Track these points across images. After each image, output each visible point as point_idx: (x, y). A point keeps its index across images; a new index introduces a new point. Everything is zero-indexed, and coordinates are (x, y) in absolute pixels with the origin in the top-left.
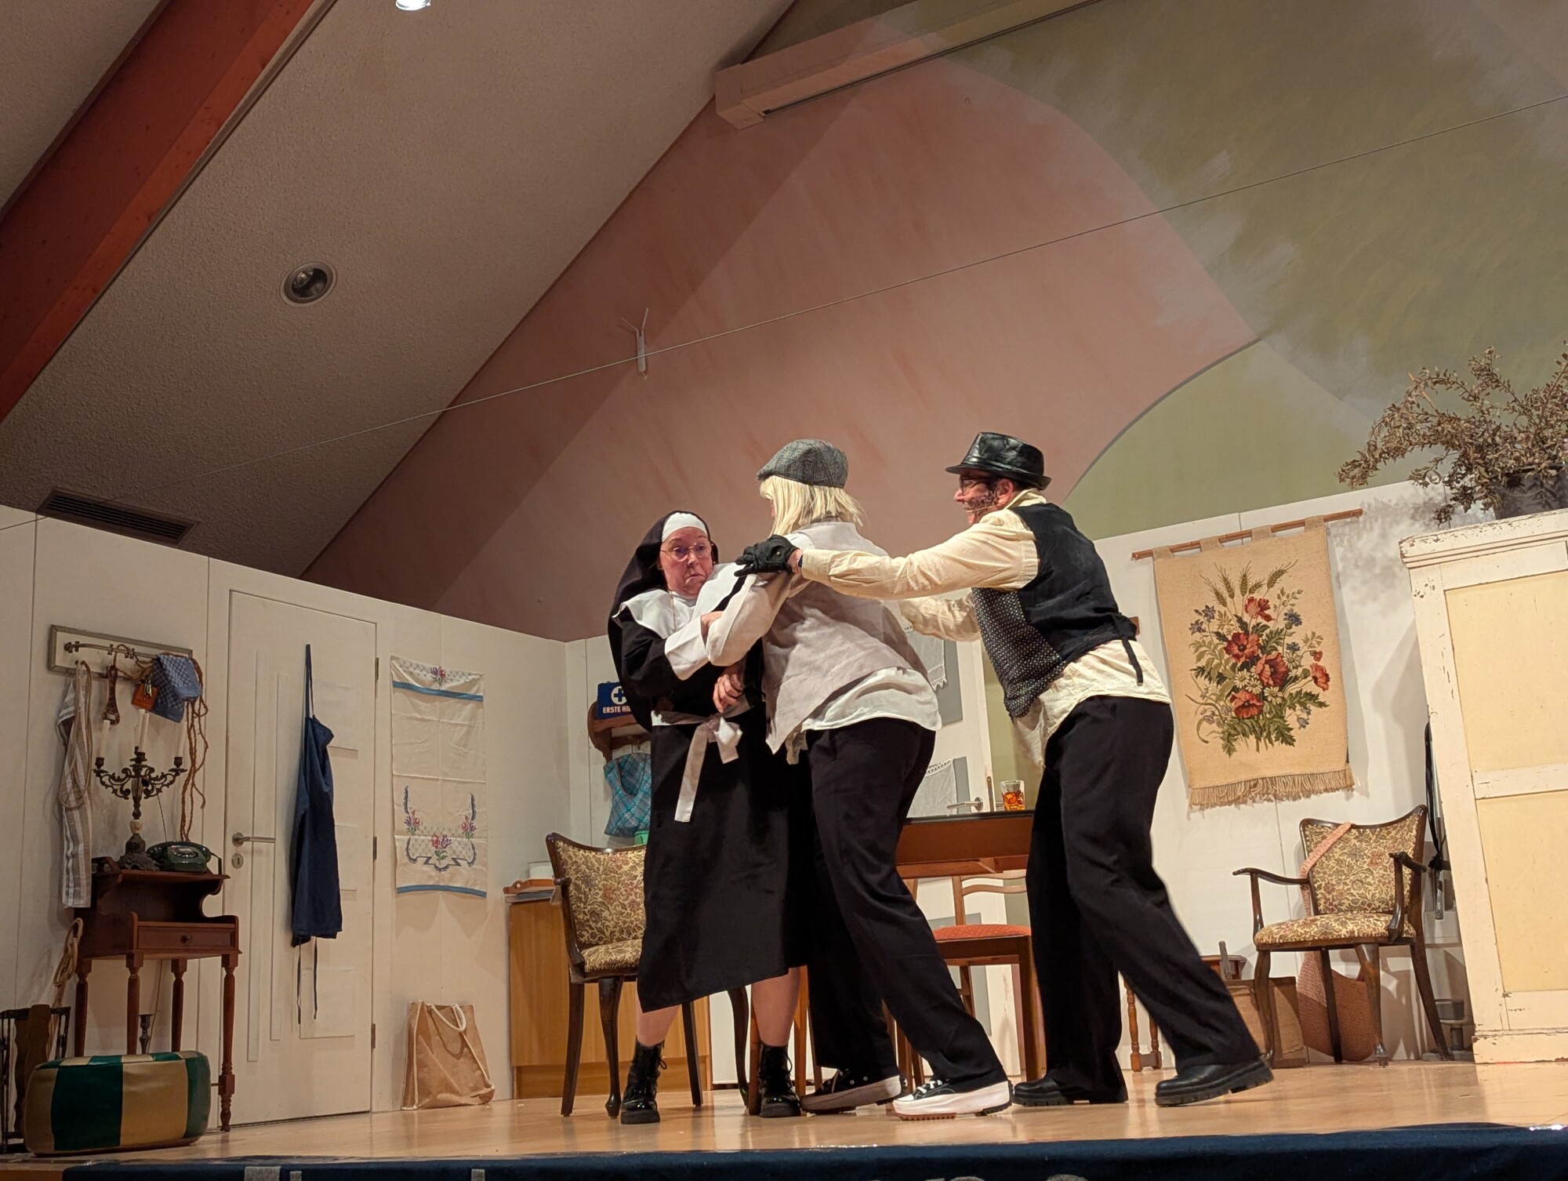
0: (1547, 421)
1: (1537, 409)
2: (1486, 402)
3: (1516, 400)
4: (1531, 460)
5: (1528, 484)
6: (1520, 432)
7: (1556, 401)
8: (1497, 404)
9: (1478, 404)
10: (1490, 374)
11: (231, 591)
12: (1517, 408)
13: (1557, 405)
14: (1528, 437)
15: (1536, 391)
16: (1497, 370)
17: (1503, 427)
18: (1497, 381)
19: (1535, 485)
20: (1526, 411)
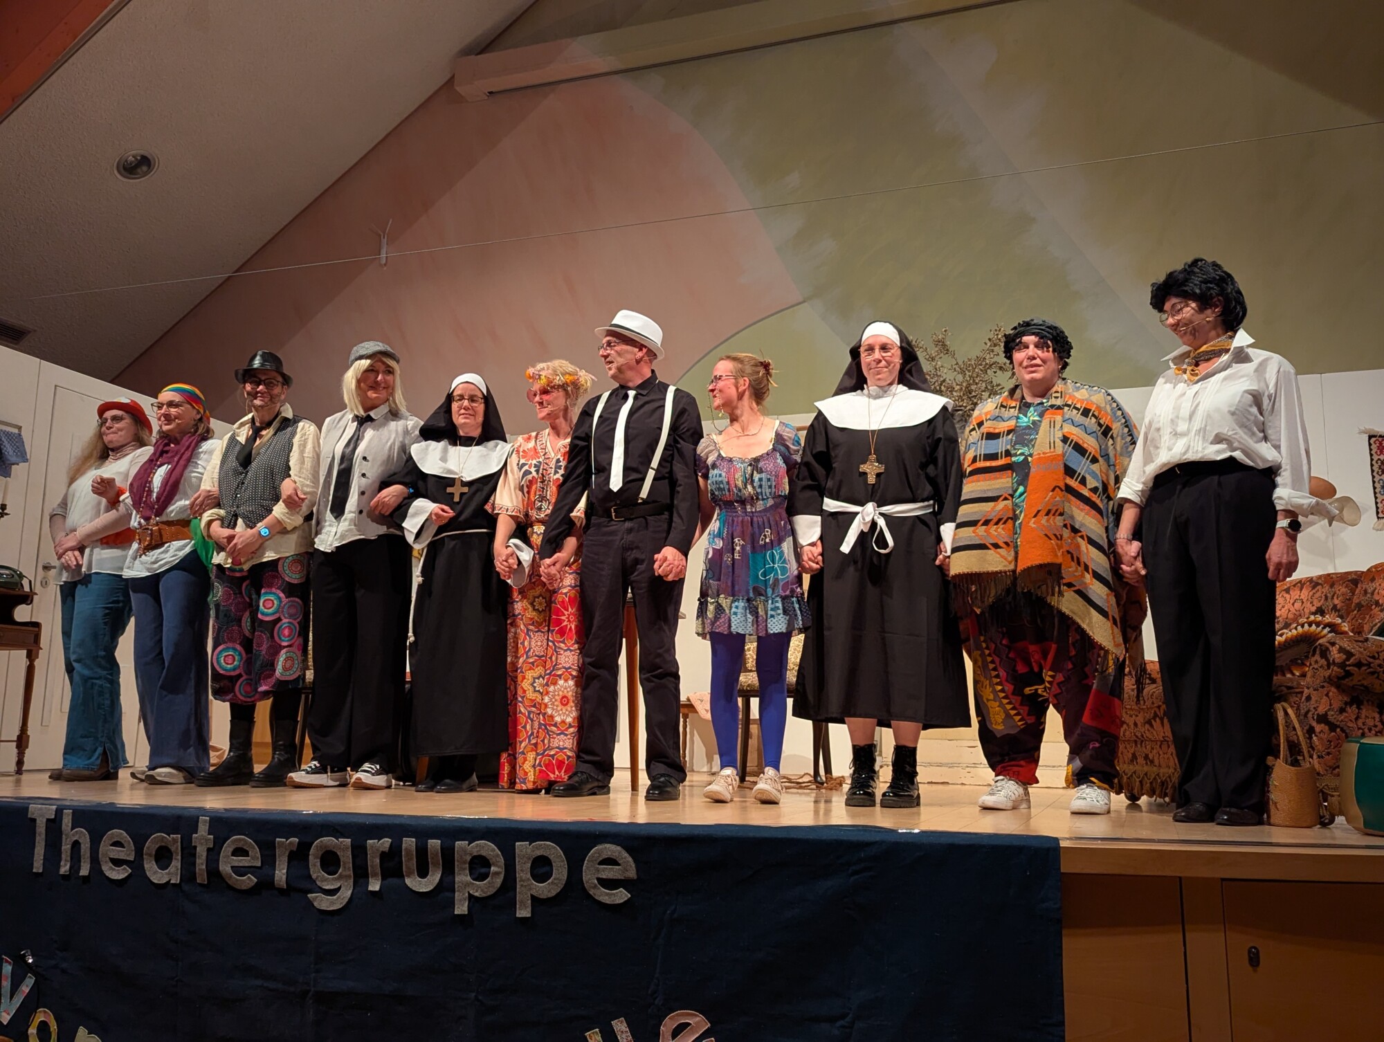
0: (974, 381)
1: (969, 372)
2: (939, 363)
3: (957, 364)
4: (961, 404)
5: (958, 419)
6: (957, 385)
7: (981, 367)
8: (945, 365)
9: (934, 364)
10: (944, 345)
11: (56, 386)
12: (958, 369)
13: (981, 370)
14: (961, 389)
15: (970, 360)
16: (948, 343)
17: (947, 380)
18: (948, 350)
19: (962, 420)
20: (963, 372)
